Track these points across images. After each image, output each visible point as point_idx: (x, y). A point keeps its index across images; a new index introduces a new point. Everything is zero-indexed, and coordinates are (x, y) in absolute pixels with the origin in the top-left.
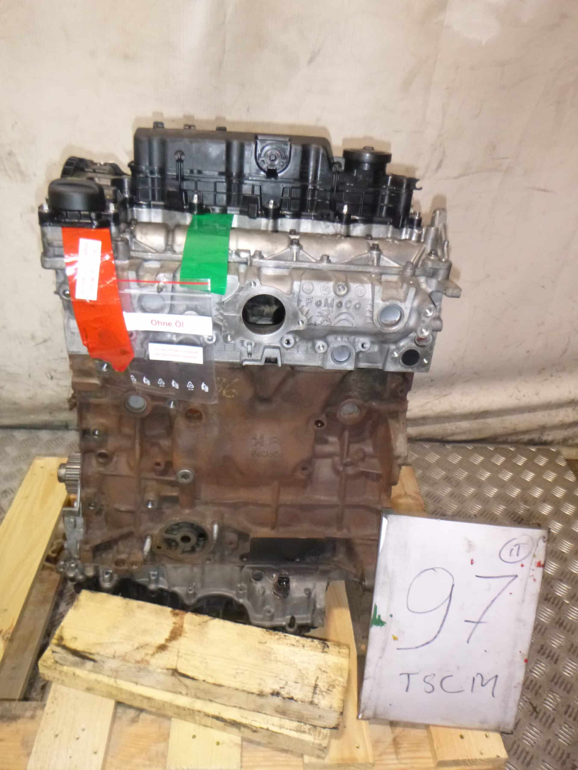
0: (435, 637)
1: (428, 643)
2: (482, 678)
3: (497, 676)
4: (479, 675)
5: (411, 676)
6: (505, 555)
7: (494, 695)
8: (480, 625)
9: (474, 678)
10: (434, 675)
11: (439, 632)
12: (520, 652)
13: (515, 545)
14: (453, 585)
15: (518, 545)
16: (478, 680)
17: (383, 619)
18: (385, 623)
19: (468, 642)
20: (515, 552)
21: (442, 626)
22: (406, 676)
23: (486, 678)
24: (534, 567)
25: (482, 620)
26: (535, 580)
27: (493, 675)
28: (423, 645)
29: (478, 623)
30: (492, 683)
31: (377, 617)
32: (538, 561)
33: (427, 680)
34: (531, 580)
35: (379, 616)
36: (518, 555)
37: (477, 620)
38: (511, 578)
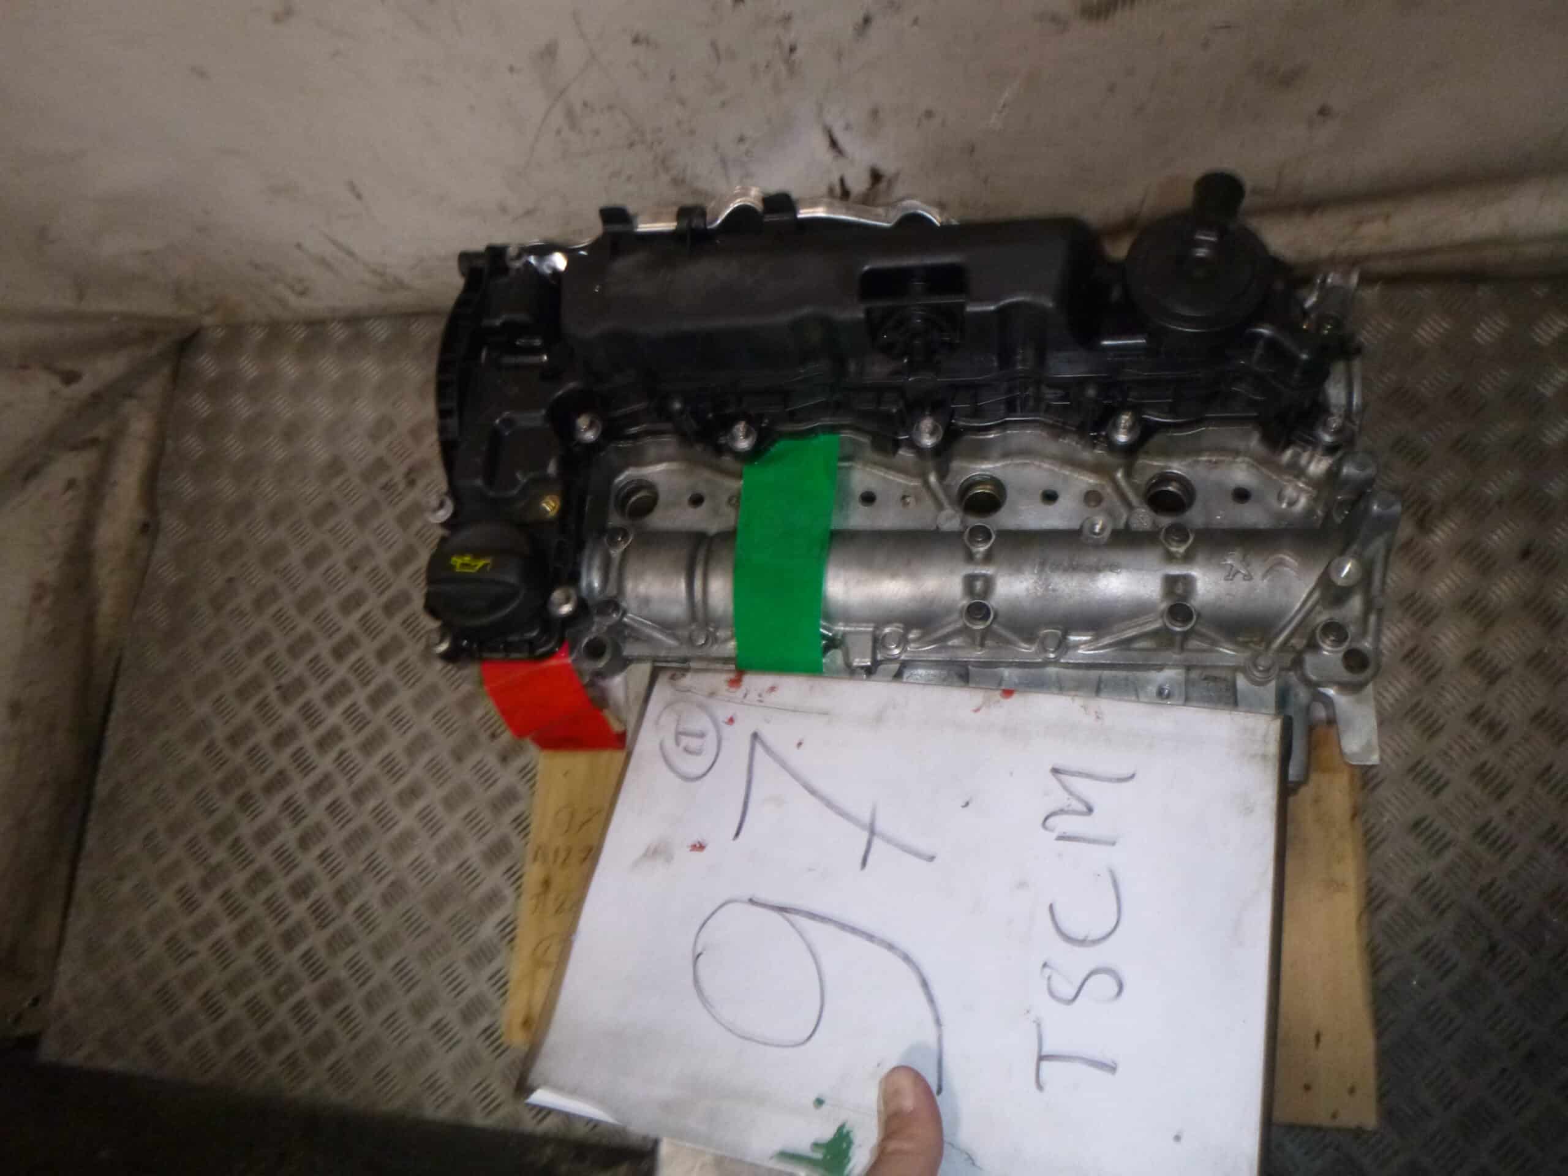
0: (906, 958)
1: (925, 984)
2: (1062, 812)
3: (1056, 771)
4: (1051, 822)
5: (1046, 1050)
6: (694, 765)
7: (1125, 772)
8: (880, 826)
9: (1061, 838)
10: (1045, 965)
11: (891, 947)
12: (977, 710)
13: (678, 743)
14: (751, 901)
15: (679, 734)
16: (1064, 824)
17: (827, 1133)
18: (841, 1128)
19: (931, 859)
20: (694, 743)
21: (871, 937)
22: (1045, 1065)
23: (1060, 798)
24: (739, 693)
25: (866, 818)
26: (773, 689)
27: (1052, 782)
28: (931, 1000)
29: (872, 832)
30: (1080, 785)
31: (818, 1155)
32: (725, 687)
33: (1069, 991)
34: (772, 698)
35: (816, 1145)
36: (702, 735)
37: (865, 836)
38: (759, 749)
